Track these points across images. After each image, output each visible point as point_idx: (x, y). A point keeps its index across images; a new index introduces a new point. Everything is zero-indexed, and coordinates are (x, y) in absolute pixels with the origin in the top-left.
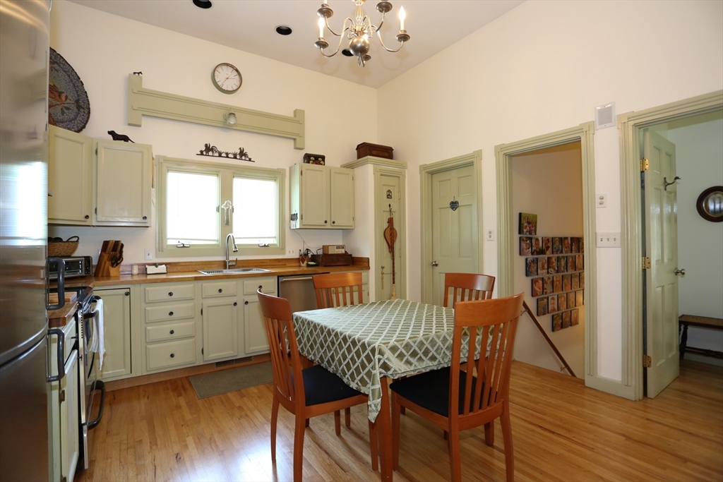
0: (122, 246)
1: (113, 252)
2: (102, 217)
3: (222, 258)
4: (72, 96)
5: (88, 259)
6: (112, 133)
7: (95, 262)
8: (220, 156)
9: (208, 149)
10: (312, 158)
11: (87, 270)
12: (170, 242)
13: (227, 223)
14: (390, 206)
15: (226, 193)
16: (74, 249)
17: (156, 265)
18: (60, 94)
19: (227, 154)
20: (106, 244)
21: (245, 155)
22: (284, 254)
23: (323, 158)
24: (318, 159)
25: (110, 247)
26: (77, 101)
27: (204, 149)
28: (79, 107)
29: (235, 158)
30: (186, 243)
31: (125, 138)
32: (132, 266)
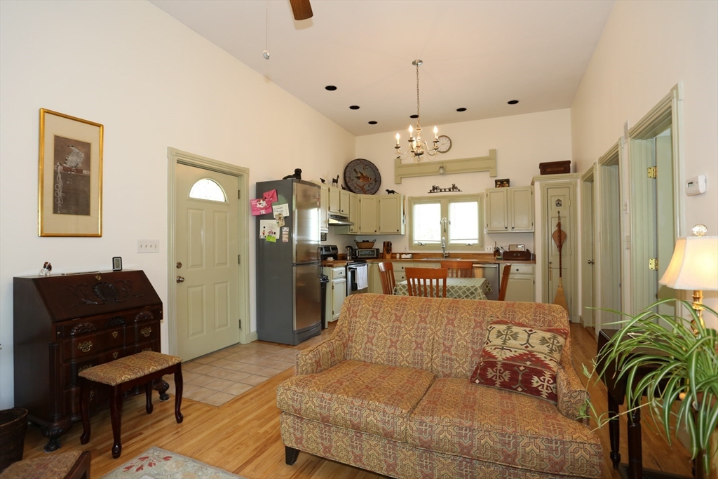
0: (391, 244)
1: (388, 246)
2: (383, 230)
3: (442, 252)
4: (373, 178)
5: (378, 250)
6: (387, 190)
7: (381, 251)
8: (441, 191)
9: (434, 188)
10: (499, 183)
11: (377, 255)
12: (416, 242)
13: (445, 231)
14: (559, 212)
15: (445, 213)
16: (373, 246)
17: (406, 254)
18: (368, 178)
19: (445, 189)
20: (384, 243)
21: (456, 188)
22: (484, 250)
23: (508, 181)
24: (502, 183)
25: (386, 244)
26: (375, 179)
27: (432, 189)
28: (376, 181)
29: (450, 191)
30: (423, 243)
31: (393, 192)
32: (396, 254)
